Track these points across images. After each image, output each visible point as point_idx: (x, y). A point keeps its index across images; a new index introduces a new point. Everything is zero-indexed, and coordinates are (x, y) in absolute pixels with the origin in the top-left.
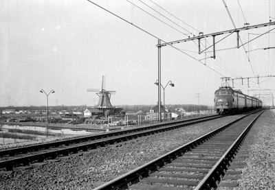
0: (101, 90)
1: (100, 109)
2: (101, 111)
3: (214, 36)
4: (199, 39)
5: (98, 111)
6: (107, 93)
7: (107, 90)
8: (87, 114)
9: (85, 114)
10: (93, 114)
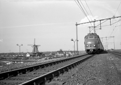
0: (34, 45)
1: (33, 53)
2: (34, 54)
3: (100, 21)
4: (94, 22)
5: (33, 54)
6: (36, 46)
7: (36, 45)
8: (28, 55)
9: (27, 55)
10: (31, 55)
